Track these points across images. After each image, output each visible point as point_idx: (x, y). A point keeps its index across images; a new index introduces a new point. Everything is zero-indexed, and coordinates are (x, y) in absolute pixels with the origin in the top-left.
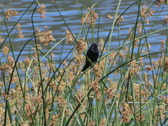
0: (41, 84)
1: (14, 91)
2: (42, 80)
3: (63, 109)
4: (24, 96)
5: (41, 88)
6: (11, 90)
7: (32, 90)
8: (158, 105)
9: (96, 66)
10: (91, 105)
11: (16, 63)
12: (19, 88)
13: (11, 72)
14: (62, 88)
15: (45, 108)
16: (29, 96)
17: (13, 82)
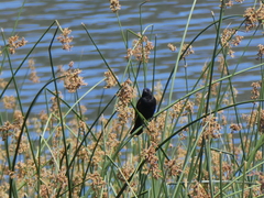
0: (65, 154)
1: (23, 165)
2: (67, 148)
3: (99, 192)
4: (38, 173)
5: (64, 160)
6: (17, 162)
7: (51, 163)
8: (250, 185)
9: (151, 124)
10: (143, 185)
11: (25, 120)
12: (31, 160)
13: (18, 135)
14: (98, 160)
15: (71, 191)
16: (46, 172)
17: (20, 151)
